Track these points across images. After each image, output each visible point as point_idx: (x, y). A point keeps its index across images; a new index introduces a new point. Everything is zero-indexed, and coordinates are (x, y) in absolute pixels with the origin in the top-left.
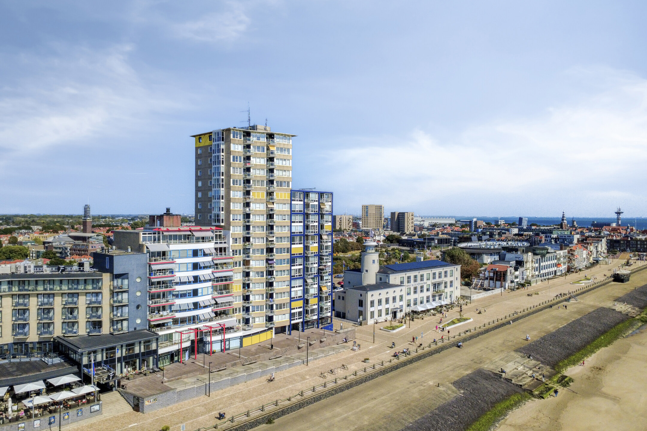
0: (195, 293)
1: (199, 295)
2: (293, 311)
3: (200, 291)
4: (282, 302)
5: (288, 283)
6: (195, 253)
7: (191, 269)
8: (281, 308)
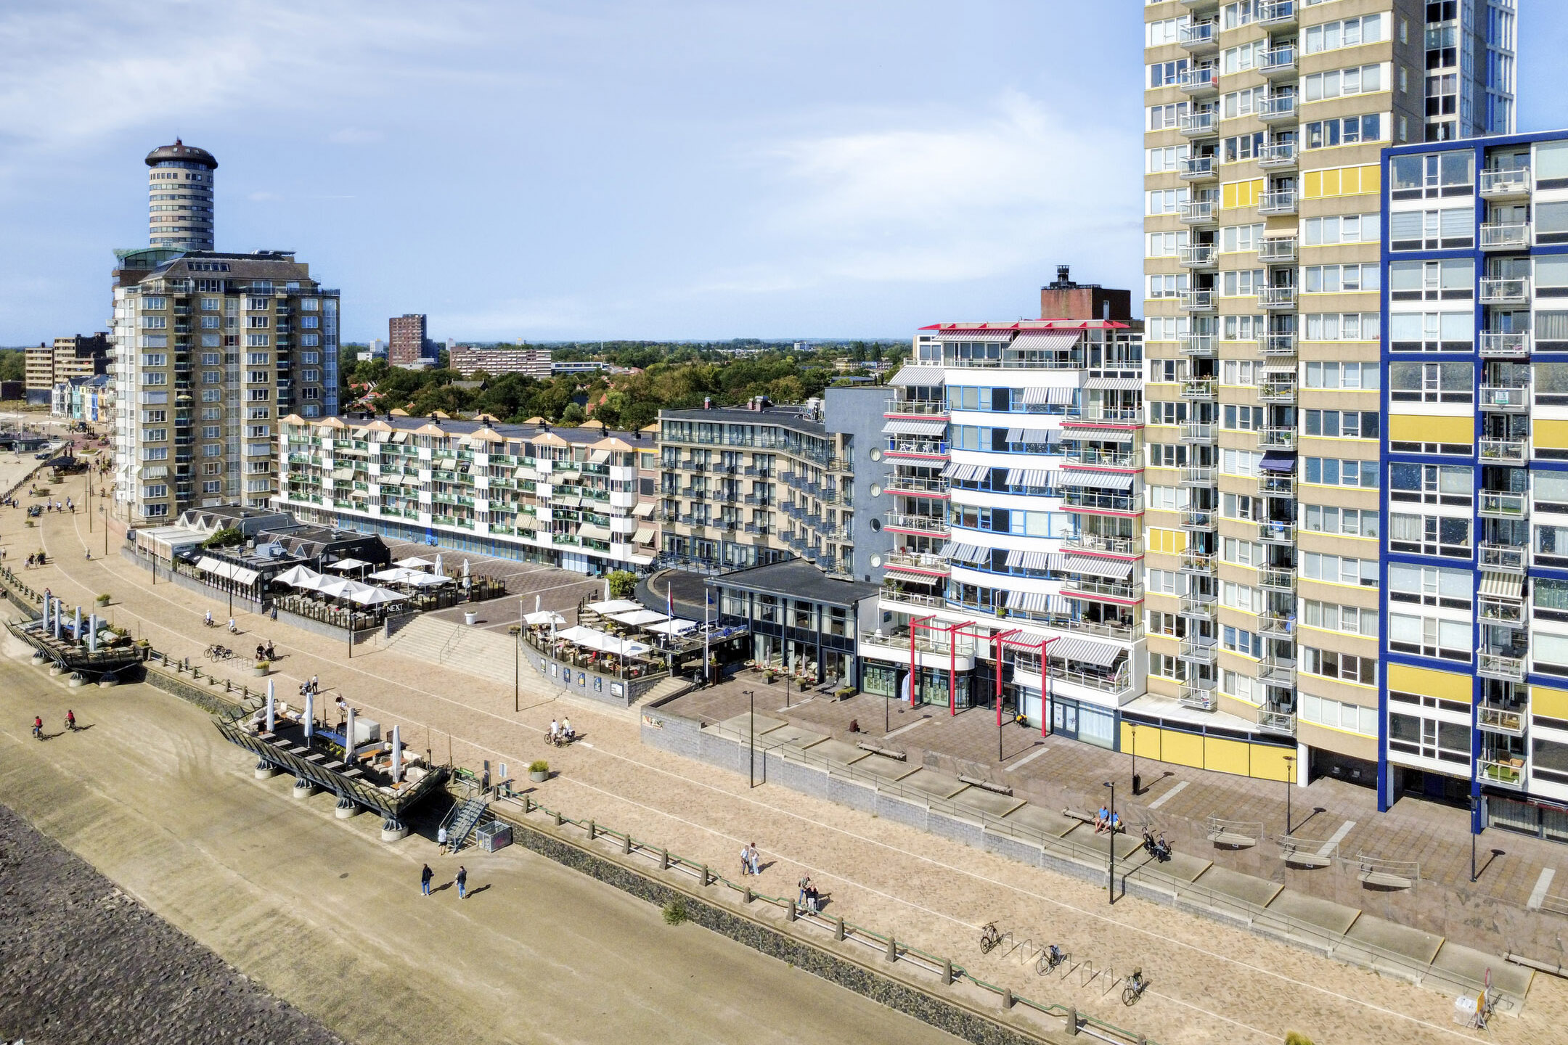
0: (1000, 521)
1: (1014, 530)
2: (1394, 707)
3: (1016, 519)
4: (1342, 649)
5: (1373, 572)
6: (1001, 400)
7: (990, 447)
8: (1330, 669)
